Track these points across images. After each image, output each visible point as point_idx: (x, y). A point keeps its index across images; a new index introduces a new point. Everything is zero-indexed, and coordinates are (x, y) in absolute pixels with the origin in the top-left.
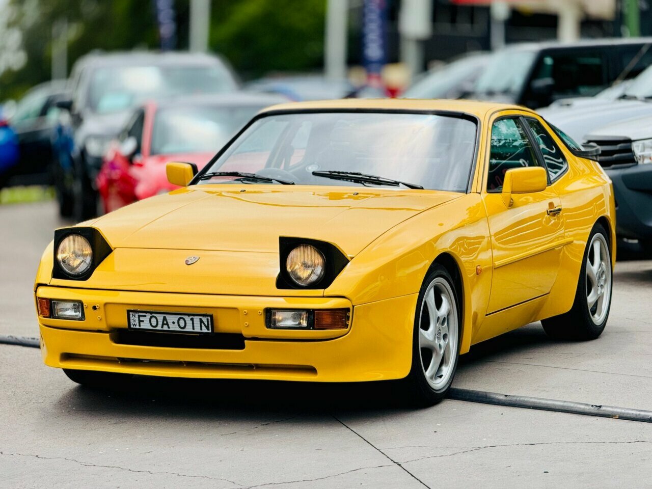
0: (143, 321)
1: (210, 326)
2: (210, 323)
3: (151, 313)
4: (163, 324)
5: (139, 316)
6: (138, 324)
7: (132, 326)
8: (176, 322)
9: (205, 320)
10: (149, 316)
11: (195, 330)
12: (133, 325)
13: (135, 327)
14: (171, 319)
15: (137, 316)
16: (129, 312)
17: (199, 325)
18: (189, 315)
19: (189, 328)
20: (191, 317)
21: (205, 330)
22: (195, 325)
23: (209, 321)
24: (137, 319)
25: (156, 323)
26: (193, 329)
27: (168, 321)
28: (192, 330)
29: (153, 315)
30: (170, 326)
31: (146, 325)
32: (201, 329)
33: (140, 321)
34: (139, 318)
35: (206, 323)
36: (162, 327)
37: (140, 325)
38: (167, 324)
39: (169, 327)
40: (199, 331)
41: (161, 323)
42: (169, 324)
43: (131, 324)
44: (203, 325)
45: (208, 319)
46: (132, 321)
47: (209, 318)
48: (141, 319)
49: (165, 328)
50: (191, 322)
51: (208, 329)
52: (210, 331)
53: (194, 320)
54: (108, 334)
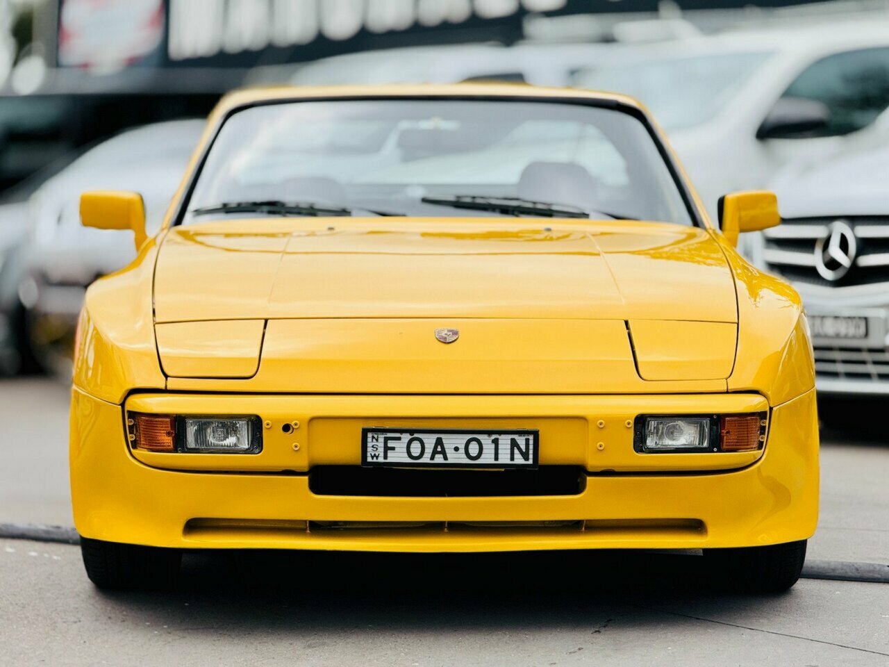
0: (393, 449)
1: (531, 452)
2: (531, 447)
3: (411, 432)
4: (435, 452)
5: (386, 440)
6: (382, 455)
7: (369, 459)
8: (462, 447)
9: (521, 441)
10: (406, 437)
11: (500, 462)
12: (372, 457)
13: (375, 460)
14: (450, 442)
15: (381, 440)
16: (365, 432)
17: (509, 451)
18: (489, 433)
19: (487, 458)
20: (494, 437)
21: (519, 460)
22: (500, 451)
23: (531, 442)
24: (381, 444)
25: (419, 451)
26: (496, 459)
27: (446, 446)
28: (493, 461)
29: (416, 435)
30: (448, 456)
31: (398, 455)
32: (512, 459)
33: (387, 449)
34: (386, 443)
35: (523, 447)
36: (432, 458)
37: (385, 457)
38: (443, 452)
39: (446, 458)
40: (508, 462)
41: (431, 451)
42: (447, 451)
43: (369, 454)
44: (516, 451)
45: (527, 440)
46: (369, 449)
47: (531, 438)
48: (390, 444)
49: (439, 459)
50: (493, 446)
51: (526, 459)
52: (531, 462)
53: (500, 442)
54: (306, 478)
